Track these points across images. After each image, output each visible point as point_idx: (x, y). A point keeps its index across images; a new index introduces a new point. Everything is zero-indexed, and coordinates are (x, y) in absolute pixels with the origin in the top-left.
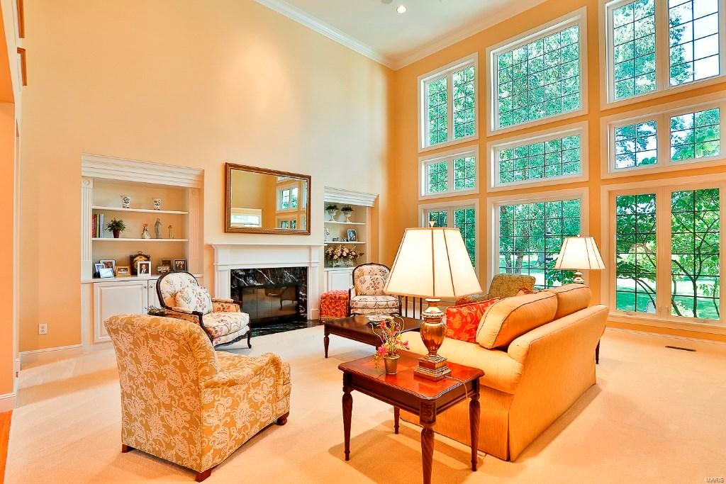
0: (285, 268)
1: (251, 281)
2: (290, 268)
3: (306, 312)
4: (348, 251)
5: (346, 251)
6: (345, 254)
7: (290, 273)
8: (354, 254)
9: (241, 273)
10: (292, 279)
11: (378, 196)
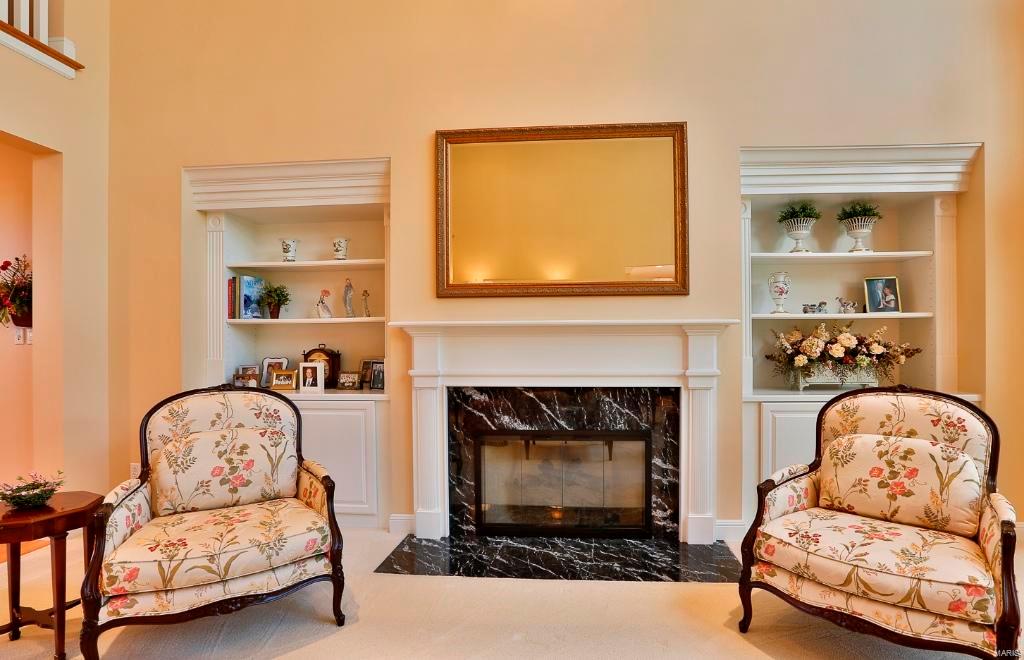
0: (606, 390)
1: (506, 419)
2: (621, 390)
3: (675, 517)
4: (853, 343)
5: (849, 340)
6: (838, 351)
7: (621, 404)
8: (877, 349)
9: (477, 397)
10: (629, 422)
11: (980, 150)
